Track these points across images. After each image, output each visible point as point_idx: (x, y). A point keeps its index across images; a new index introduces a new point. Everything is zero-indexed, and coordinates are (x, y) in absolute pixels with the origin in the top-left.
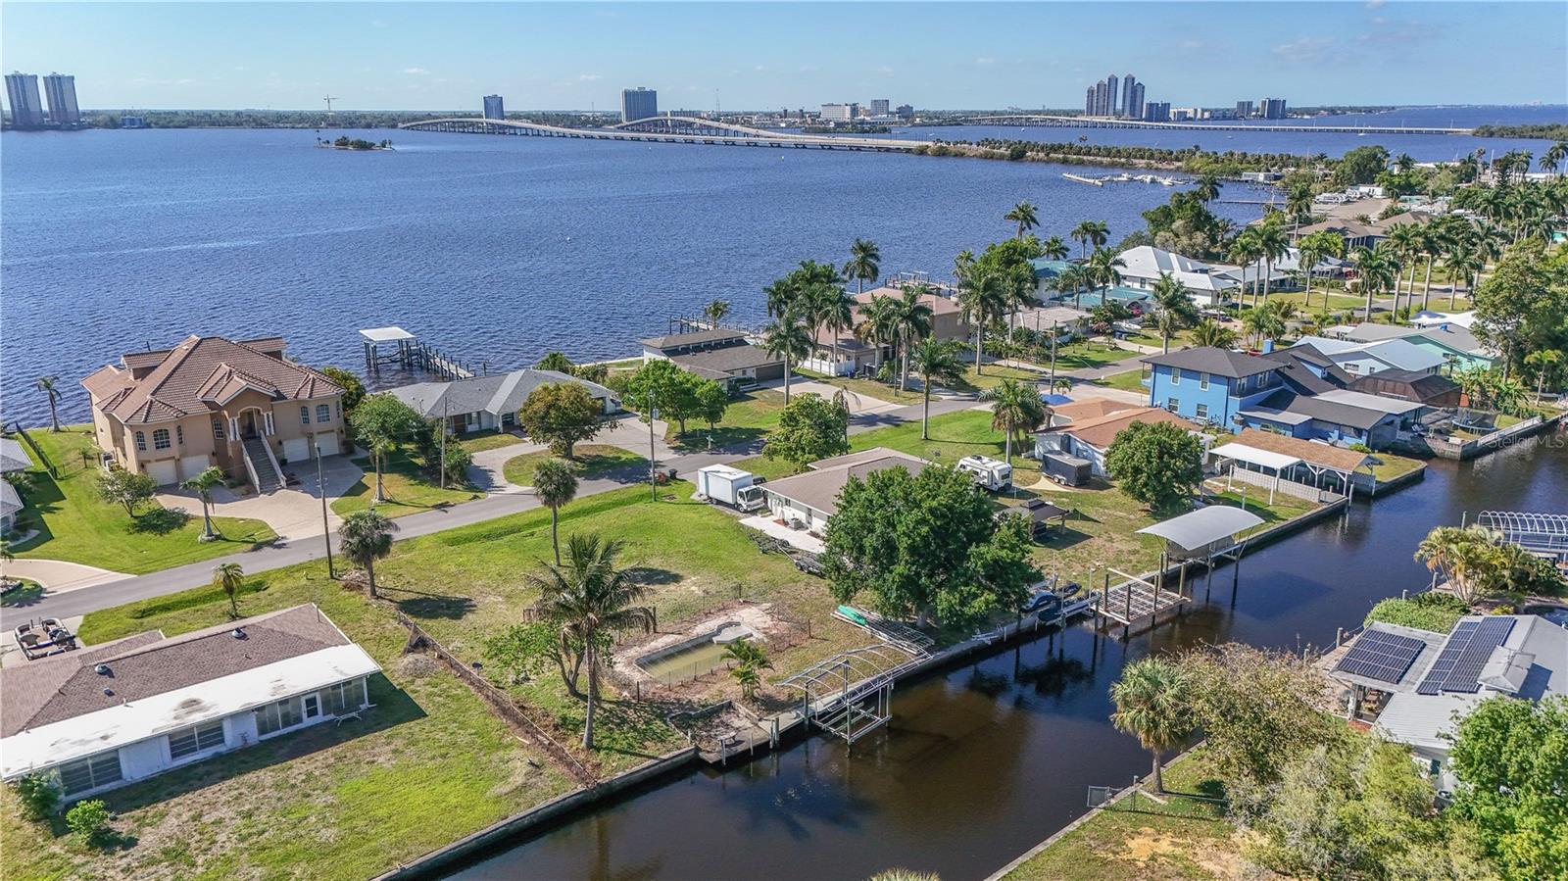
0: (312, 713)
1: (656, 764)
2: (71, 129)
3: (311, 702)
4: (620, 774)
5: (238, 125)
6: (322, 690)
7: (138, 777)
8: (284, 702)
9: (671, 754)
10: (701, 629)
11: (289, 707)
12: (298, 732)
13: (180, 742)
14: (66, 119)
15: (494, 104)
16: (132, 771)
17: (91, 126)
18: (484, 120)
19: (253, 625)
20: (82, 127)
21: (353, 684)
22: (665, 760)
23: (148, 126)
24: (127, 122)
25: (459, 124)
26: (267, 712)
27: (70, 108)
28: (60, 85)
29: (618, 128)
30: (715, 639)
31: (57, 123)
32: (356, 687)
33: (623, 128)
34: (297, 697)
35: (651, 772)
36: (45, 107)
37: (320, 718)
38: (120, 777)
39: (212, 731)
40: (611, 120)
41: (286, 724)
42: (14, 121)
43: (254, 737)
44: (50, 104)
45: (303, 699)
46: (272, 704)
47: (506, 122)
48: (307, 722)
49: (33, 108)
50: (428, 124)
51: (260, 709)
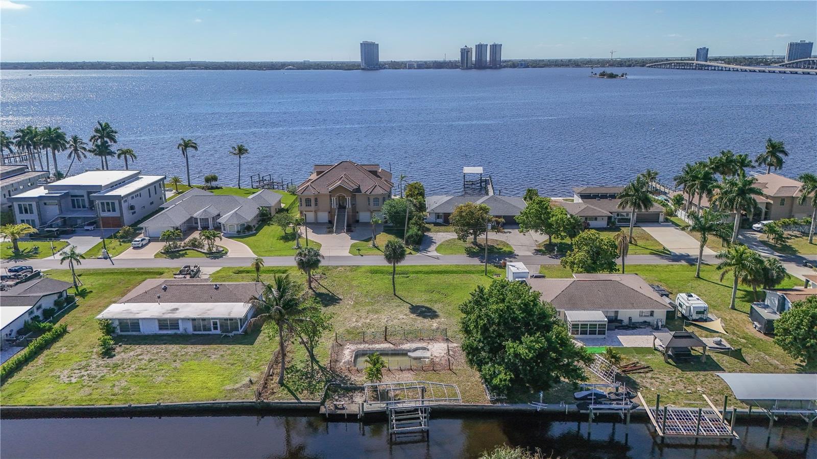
0: (216, 328)
1: (296, 403)
2: (496, 68)
3: (215, 324)
4: (276, 401)
5: (567, 66)
6: (220, 319)
7: (146, 333)
8: (204, 320)
9: (306, 401)
10: (406, 346)
11: (206, 323)
12: (209, 335)
13: (163, 323)
14: (496, 64)
15: (702, 53)
16: (145, 330)
17: (505, 67)
18: (695, 62)
19: (224, 285)
20: (501, 67)
21: (234, 321)
22: (301, 403)
23: (528, 67)
24: (519, 65)
25: (681, 65)
26: (196, 322)
27: (498, 59)
28: (496, 48)
29: (780, 66)
30: (409, 354)
31: (491, 66)
32: (235, 322)
33: (783, 65)
34: (209, 319)
35: (287, 406)
36: (488, 59)
37: (218, 332)
38: (140, 331)
39: (174, 324)
40: (779, 61)
41: (205, 330)
42: (475, 65)
43: (190, 330)
44: (490, 59)
45: (212, 321)
46: (199, 319)
47: (708, 63)
48: (213, 332)
49: (484, 59)
50: (660, 65)
51: (194, 320)
